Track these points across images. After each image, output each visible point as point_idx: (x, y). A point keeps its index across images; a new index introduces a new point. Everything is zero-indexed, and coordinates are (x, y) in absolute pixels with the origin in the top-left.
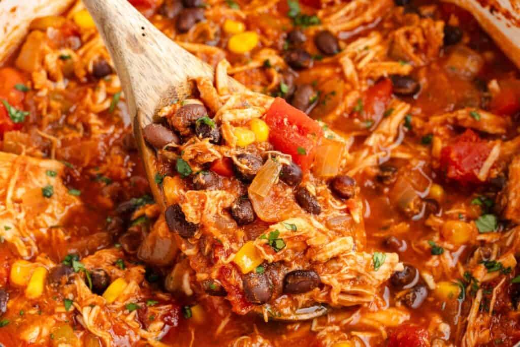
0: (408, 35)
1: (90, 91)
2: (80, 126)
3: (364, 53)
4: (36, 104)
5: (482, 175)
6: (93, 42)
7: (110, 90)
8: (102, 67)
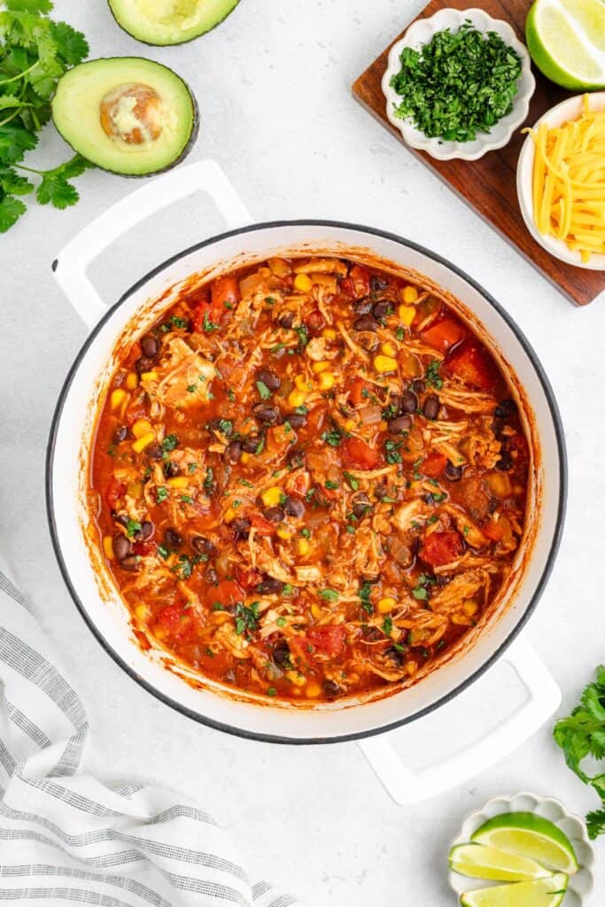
0: (478, 444)
1: (270, 330)
2: (246, 350)
3: (446, 433)
4: (230, 323)
5: (437, 570)
6: (296, 298)
7: (281, 337)
8: (287, 322)
